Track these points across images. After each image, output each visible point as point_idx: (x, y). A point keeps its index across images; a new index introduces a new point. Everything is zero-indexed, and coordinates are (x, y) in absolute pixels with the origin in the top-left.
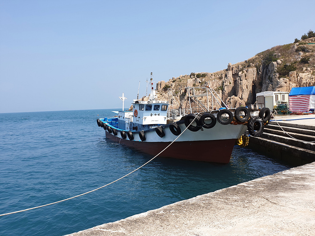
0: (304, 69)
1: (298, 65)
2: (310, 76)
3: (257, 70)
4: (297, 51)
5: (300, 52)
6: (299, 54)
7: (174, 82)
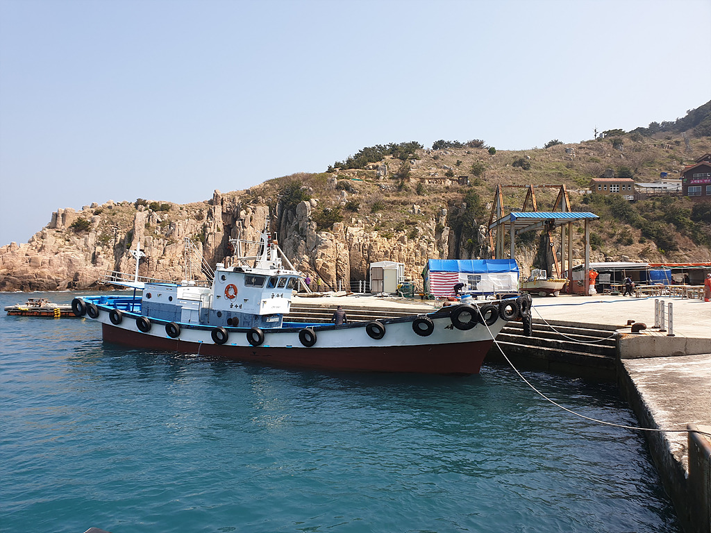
0: (354, 220)
1: (344, 213)
2: (362, 232)
3: (270, 211)
4: (338, 188)
5: (344, 191)
6: (342, 195)
7: (97, 213)
